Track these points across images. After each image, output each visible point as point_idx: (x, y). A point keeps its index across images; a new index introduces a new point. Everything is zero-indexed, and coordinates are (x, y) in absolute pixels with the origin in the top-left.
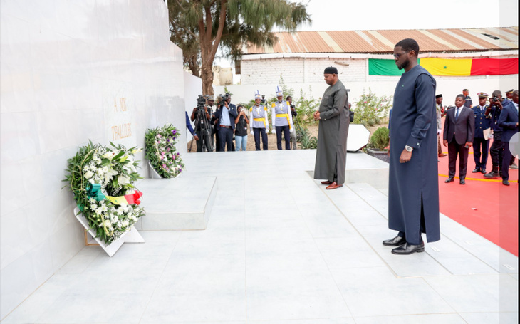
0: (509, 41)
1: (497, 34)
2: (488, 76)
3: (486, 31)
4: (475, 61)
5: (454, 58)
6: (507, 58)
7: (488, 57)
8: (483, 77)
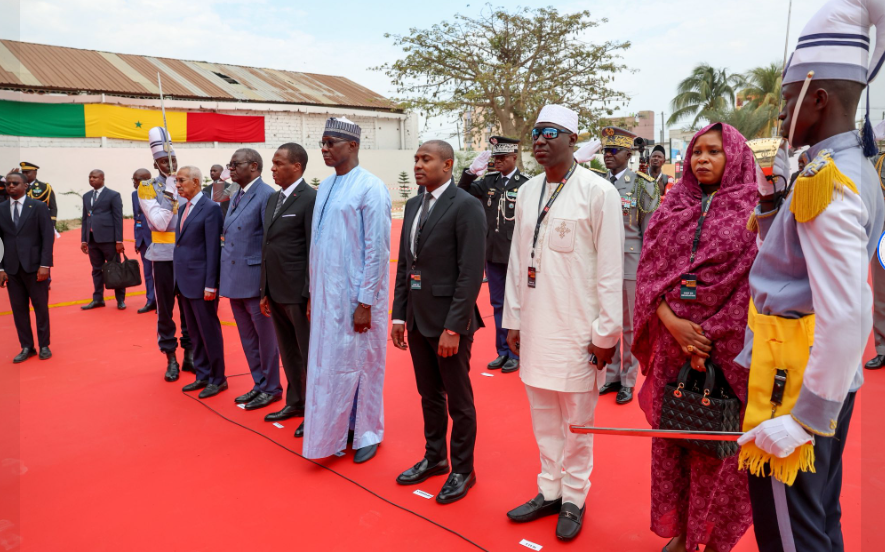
0: (250, 88)
1: (236, 74)
2: (216, 143)
3: (221, 70)
4: (193, 117)
5: (153, 108)
6: (244, 114)
7: (214, 111)
8: (209, 145)
